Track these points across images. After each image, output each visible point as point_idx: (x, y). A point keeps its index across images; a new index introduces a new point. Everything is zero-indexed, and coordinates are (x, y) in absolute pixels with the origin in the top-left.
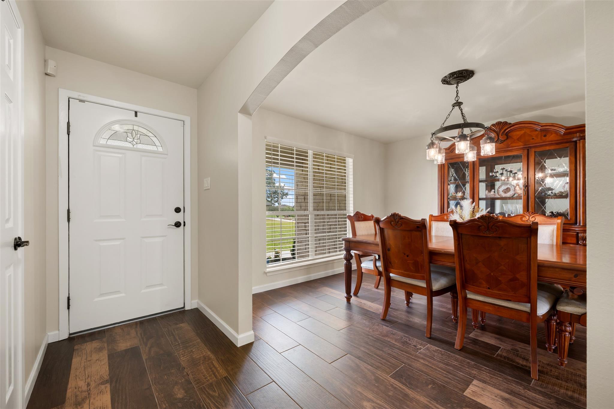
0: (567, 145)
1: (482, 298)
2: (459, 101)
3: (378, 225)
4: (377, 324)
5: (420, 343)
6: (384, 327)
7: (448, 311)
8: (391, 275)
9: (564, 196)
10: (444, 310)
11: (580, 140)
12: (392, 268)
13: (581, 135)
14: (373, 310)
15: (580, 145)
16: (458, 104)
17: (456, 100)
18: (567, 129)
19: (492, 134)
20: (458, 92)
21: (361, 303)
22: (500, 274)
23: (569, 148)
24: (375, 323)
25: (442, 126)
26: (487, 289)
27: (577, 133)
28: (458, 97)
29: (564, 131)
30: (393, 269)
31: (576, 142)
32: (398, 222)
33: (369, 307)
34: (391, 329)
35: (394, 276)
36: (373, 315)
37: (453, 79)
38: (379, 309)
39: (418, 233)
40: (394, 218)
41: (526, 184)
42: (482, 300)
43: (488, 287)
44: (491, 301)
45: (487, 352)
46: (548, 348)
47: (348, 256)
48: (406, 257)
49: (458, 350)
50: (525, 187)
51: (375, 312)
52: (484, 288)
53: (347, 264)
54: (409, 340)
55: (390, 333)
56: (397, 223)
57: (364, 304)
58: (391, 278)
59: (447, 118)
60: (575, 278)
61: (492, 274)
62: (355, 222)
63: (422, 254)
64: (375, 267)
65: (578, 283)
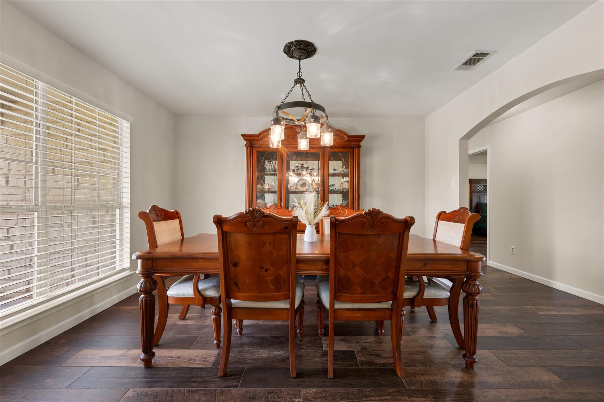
0: (348, 150)
1: (350, 305)
2: (301, 77)
3: (220, 228)
4: (219, 390)
5: (292, 393)
6: (233, 390)
7: (284, 323)
8: (233, 301)
9: (345, 192)
10: (280, 324)
11: (355, 148)
12: (238, 292)
13: (357, 144)
14: (198, 364)
15: (356, 151)
16: (300, 81)
17: (299, 76)
18: (350, 137)
19: (298, 128)
20: (300, 68)
21: (172, 357)
22: (375, 275)
23: (349, 153)
24: (215, 390)
25: (283, 102)
26: (361, 295)
27: (354, 141)
28: (300, 73)
29: (347, 138)
30: (240, 293)
31: (353, 148)
32: (258, 222)
33: (190, 360)
34: (244, 390)
35: (238, 303)
36: (204, 374)
37: (297, 49)
38: (206, 358)
39: (283, 236)
40: (253, 216)
41: (323, 180)
42: (350, 308)
43: (362, 292)
44: (359, 306)
45: (352, 365)
46: (380, 333)
47: (148, 285)
48: (264, 272)
49: (331, 378)
50: (322, 183)
51: (203, 366)
52: (358, 294)
53: (146, 301)
54: (279, 398)
55: (248, 398)
56: (256, 224)
57: (179, 357)
58: (233, 306)
59: (289, 94)
60: (424, 268)
61: (368, 277)
62: (154, 223)
63: (287, 264)
64: (197, 292)
65: (417, 272)
